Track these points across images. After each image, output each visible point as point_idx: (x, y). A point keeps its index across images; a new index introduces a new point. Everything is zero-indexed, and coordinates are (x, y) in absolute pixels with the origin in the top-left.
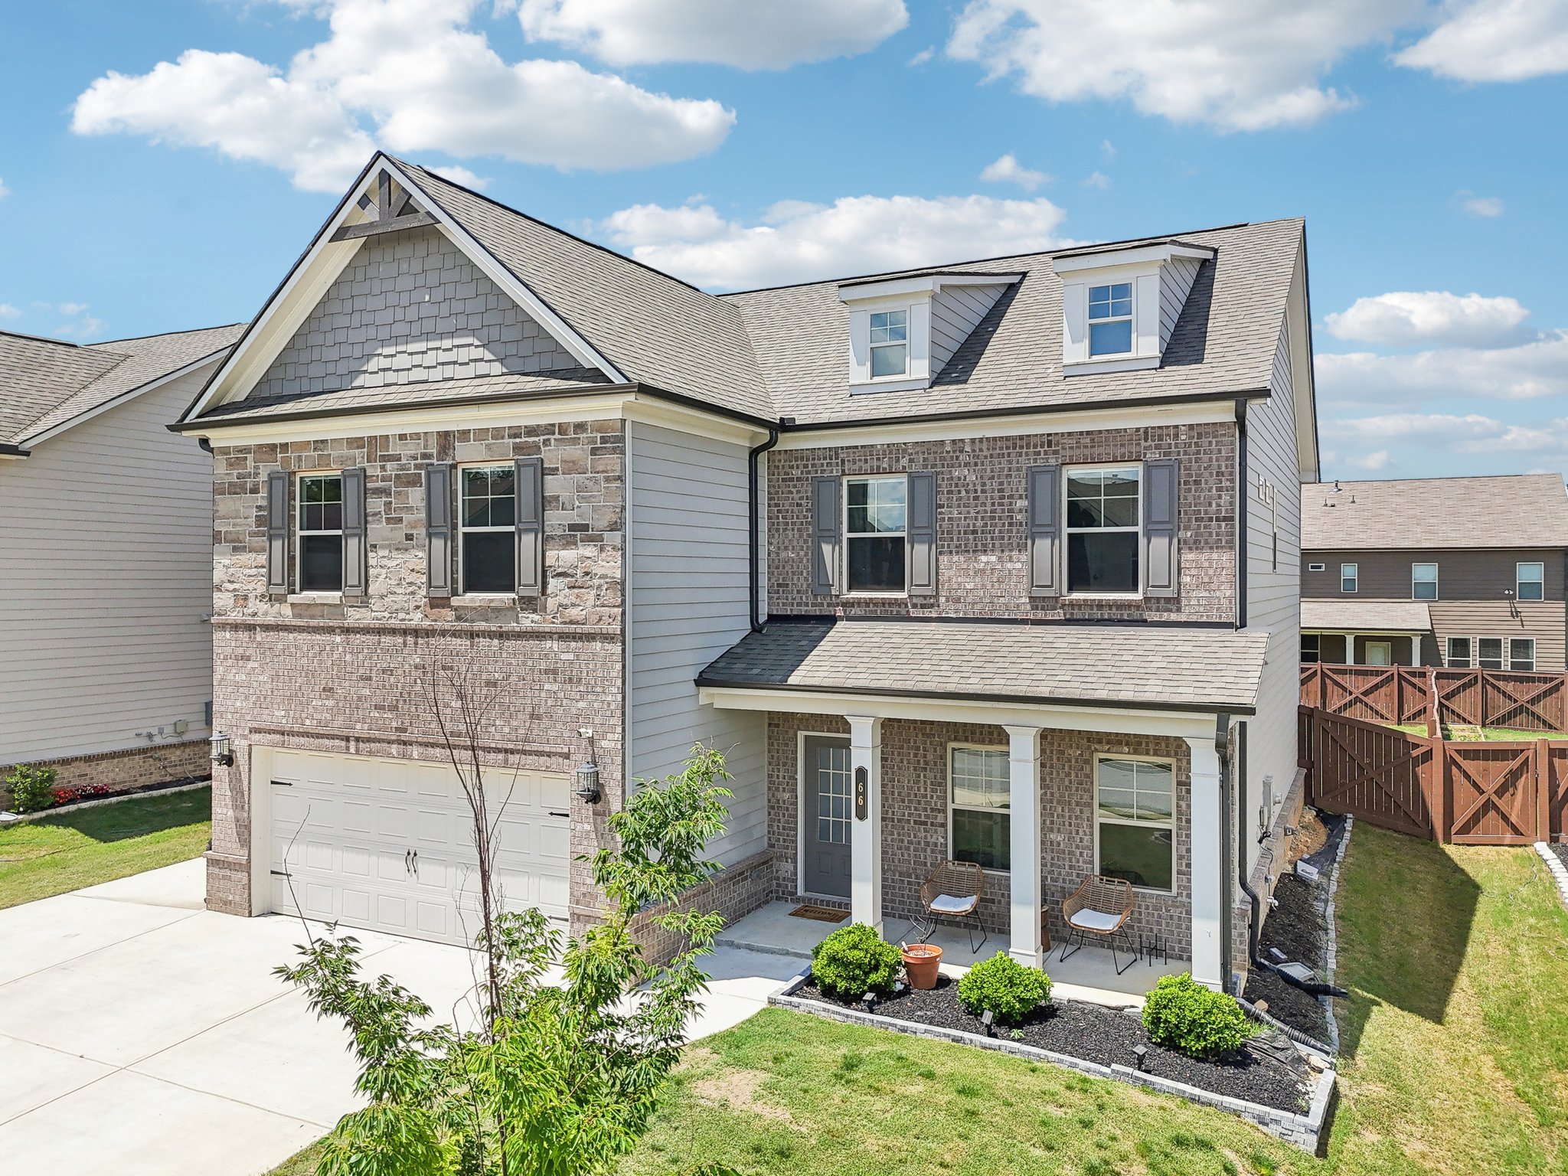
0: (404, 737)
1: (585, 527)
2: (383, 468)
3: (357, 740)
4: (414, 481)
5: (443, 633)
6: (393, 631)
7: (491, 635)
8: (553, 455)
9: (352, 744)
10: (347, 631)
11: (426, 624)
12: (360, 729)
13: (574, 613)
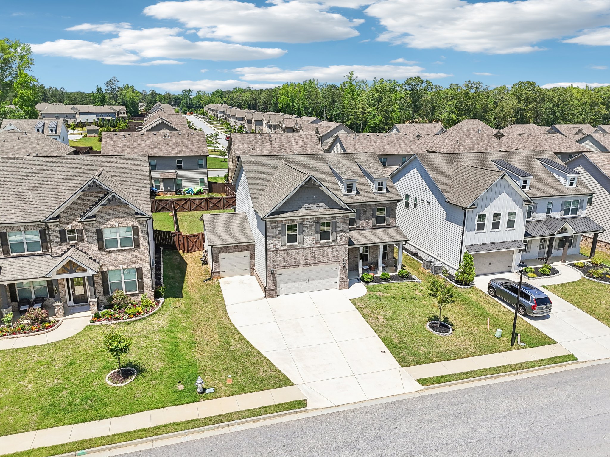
0: (310, 263)
1: (343, 230)
2: (307, 223)
3: (301, 265)
4: (313, 225)
5: (318, 247)
6: (309, 248)
7: (327, 246)
8: (338, 220)
9: (300, 266)
10: (299, 249)
11: (315, 246)
12: (301, 263)
13: (341, 242)
